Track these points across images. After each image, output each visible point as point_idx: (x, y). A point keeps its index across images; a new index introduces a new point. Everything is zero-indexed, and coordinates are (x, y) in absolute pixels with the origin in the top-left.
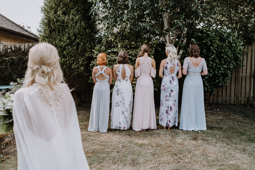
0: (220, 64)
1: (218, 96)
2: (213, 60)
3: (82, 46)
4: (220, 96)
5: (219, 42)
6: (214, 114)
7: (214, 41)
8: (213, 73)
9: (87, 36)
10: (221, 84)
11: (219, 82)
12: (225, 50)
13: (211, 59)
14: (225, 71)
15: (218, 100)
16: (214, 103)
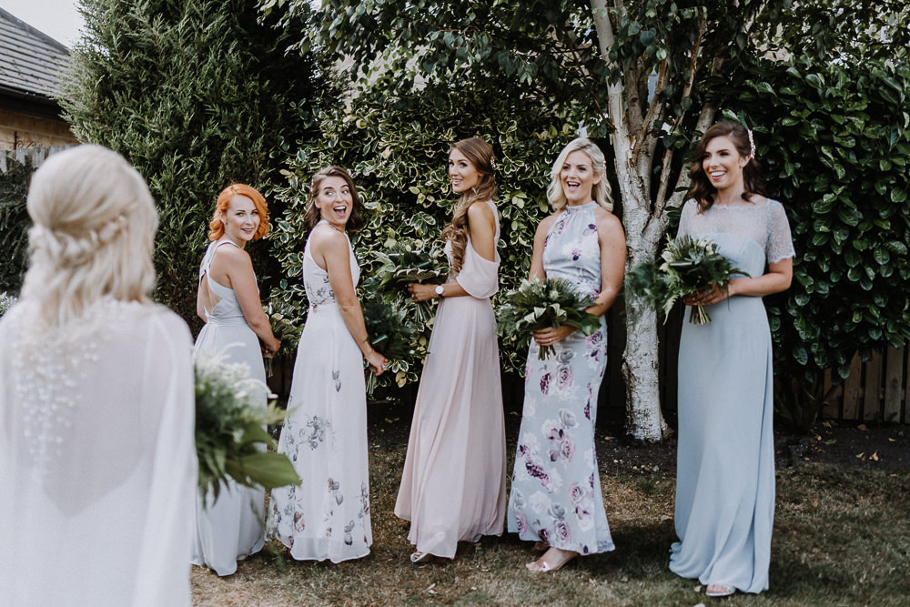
0: (872, 235)
1: (884, 385)
2: (835, 216)
3: (232, 151)
4: (894, 387)
5: (867, 124)
6: (840, 481)
7: (840, 120)
8: (834, 281)
9: (252, 106)
10: (875, 336)
11: (865, 326)
12: (894, 165)
13: (823, 210)
14: (896, 271)
15: (882, 402)
16: (865, 418)
